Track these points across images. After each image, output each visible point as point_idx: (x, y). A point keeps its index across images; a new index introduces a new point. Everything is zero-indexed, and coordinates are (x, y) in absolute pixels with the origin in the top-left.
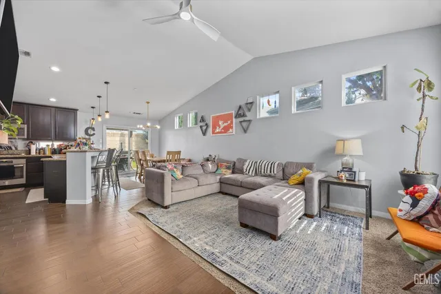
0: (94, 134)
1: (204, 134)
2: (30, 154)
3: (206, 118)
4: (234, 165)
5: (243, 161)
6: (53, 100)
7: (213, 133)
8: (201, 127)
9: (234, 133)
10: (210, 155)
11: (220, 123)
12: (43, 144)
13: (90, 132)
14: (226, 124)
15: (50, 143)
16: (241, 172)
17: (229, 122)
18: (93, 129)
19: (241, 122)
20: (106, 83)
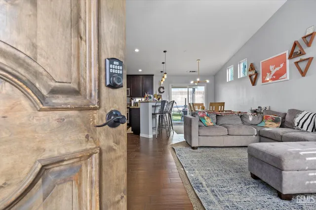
0: (164, 92)
1: (254, 83)
2: (131, 106)
3: (256, 65)
4: (284, 118)
5: (295, 112)
6: (140, 70)
7: (264, 81)
8: (250, 76)
9: (288, 78)
10: (259, 107)
11: (271, 68)
12: (137, 100)
13: (162, 90)
14: (278, 69)
15: (140, 99)
16: (291, 126)
17: (282, 65)
18: (163, 88)
19: (297, 63)
20: (165, 52)
